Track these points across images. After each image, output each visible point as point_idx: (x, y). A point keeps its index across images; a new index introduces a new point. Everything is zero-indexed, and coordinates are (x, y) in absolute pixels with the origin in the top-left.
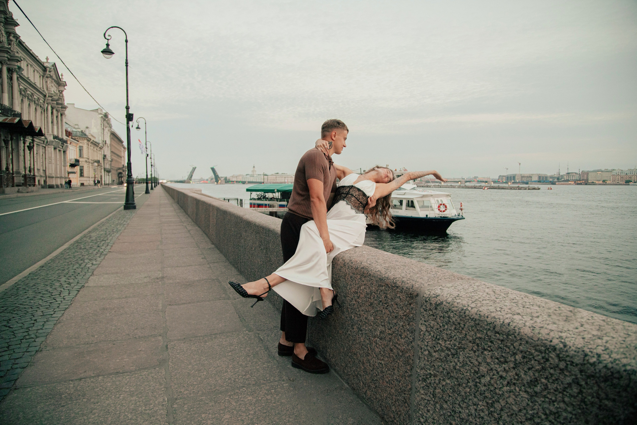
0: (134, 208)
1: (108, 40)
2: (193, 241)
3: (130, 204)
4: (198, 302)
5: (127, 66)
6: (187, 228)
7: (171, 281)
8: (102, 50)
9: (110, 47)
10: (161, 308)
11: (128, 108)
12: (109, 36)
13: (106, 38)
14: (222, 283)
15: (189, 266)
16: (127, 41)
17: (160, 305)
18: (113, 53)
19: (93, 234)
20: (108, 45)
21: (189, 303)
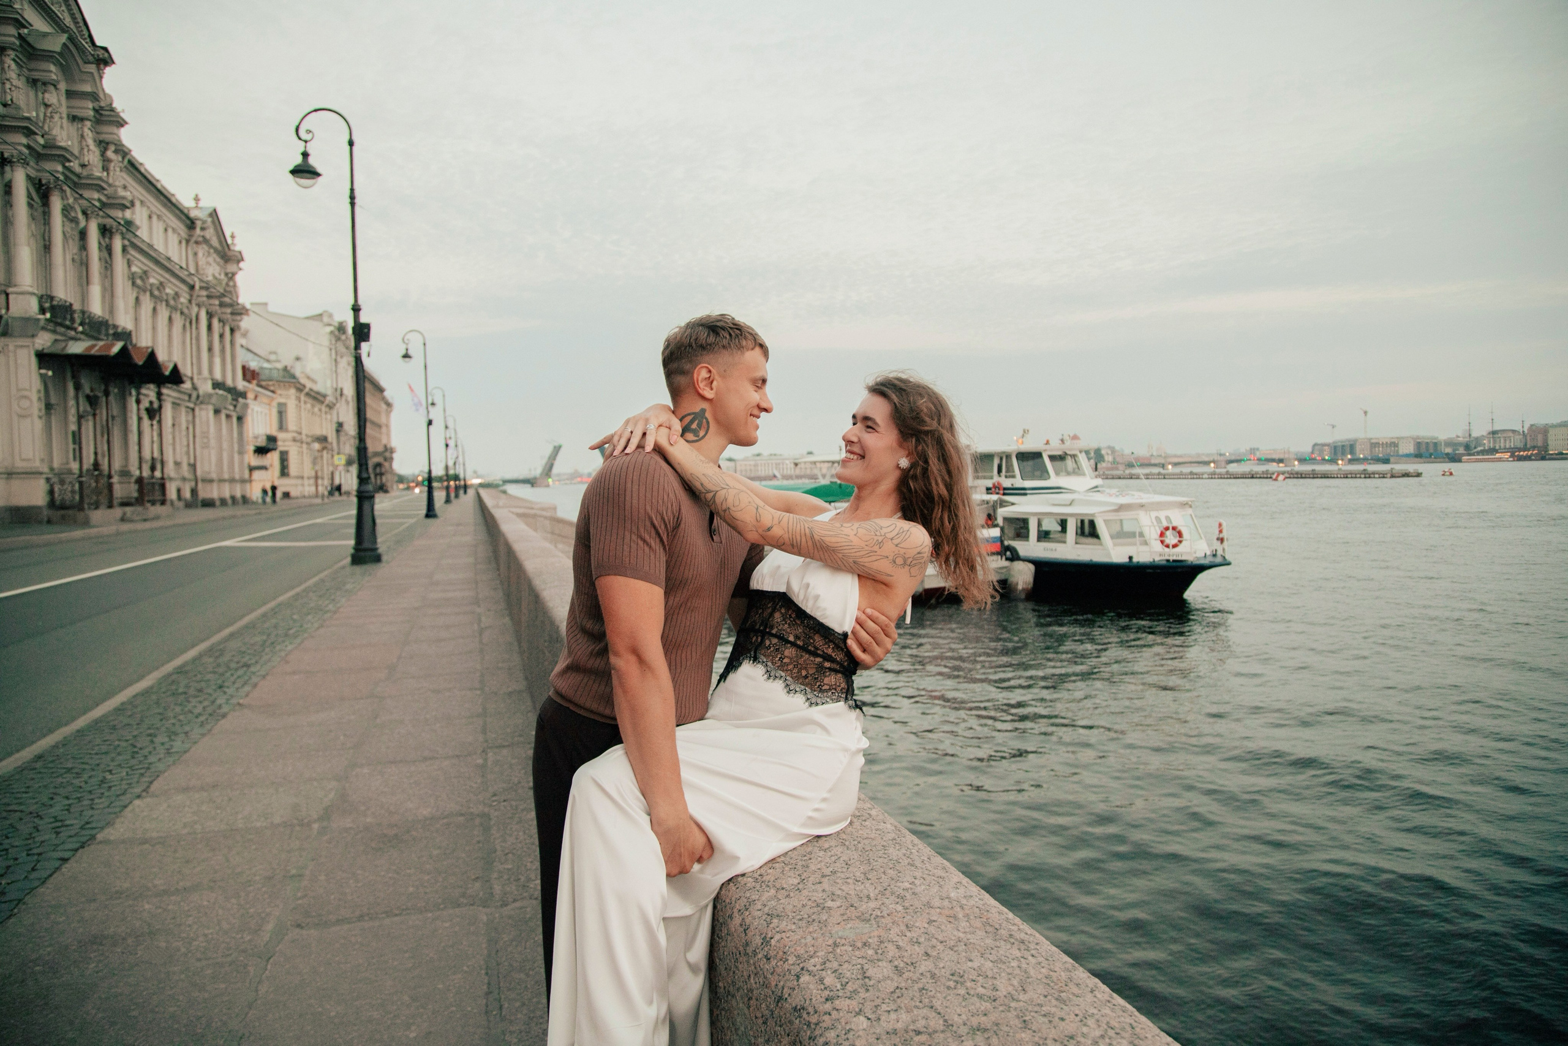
0: (378, 559)
1: (306, 142)
2: (478, 667)
3: (365, 550)
4: (389, 914)
5: (353, 204)
6: (480, 621)
7: (348, 822)
8: (291, 168)
9: (312, 161)
10: (266, 938)
11: (356, 309)
12: (309, 132)
13: (300, 139)
14: (494, 831)
15: (425, 759)
16: (351, 143)
17: (270, 927)
18: (318, 175)
19: (234, 644)
20: (305, 155)
21: (361, 918)
